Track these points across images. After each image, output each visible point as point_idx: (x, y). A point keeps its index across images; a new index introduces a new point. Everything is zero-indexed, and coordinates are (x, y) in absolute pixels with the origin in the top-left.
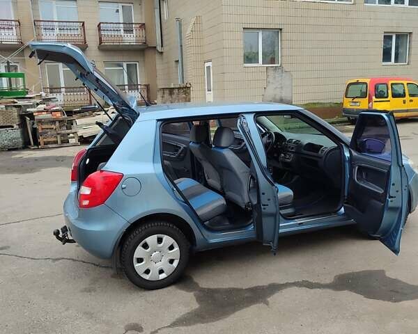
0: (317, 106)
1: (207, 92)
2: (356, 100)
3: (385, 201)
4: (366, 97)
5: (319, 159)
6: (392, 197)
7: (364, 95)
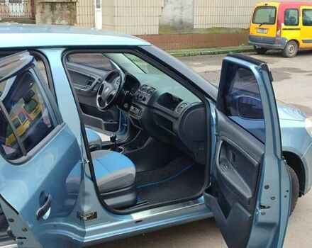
0: (221, 31)
1: (96, 9)
2: (263, 26)
3: (253, 211)
4: (274, 24)
5: (173, 120)
6: (264, 207)
7: (272, 22)
